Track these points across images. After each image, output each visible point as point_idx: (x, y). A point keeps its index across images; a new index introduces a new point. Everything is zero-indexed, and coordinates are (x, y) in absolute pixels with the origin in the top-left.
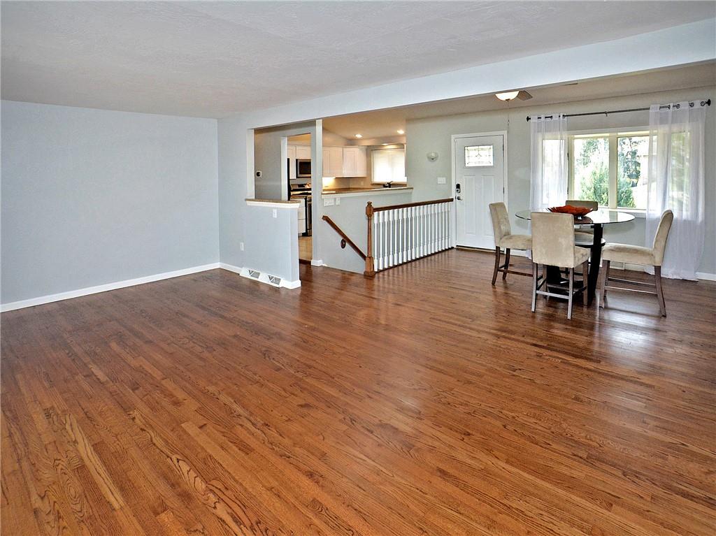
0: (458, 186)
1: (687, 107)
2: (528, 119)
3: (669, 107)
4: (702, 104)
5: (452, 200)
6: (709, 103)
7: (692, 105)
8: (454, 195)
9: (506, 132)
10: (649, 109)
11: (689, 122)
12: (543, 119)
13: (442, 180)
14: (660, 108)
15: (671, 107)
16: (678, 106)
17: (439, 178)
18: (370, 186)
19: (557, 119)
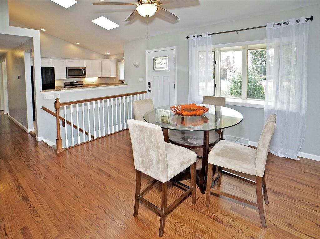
0: (149, 83)
1: (295, 23)
2: (188, 38)
3: (280, 24)
4: (306, 20)
5: (146, 92)
6: (311, 19)
7: (298, 21)
8: (147, 89)
9: (176, 47)
10: (266, 26)
11: (296, 35)
12: (196, 37)
13: (141, 79)
14: (274, 25)
15: (282, 23)
16: (287, 23)
17: (140, 78)
18: (117, 82)
19: (205, 36)
